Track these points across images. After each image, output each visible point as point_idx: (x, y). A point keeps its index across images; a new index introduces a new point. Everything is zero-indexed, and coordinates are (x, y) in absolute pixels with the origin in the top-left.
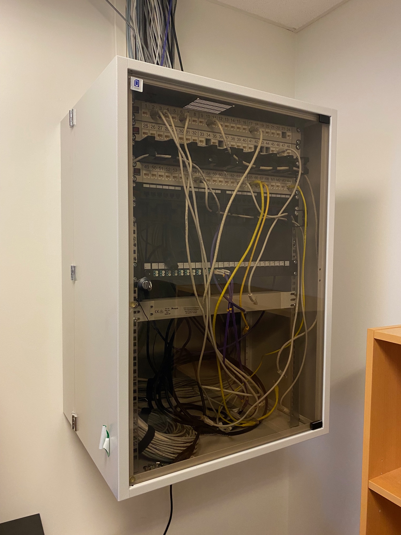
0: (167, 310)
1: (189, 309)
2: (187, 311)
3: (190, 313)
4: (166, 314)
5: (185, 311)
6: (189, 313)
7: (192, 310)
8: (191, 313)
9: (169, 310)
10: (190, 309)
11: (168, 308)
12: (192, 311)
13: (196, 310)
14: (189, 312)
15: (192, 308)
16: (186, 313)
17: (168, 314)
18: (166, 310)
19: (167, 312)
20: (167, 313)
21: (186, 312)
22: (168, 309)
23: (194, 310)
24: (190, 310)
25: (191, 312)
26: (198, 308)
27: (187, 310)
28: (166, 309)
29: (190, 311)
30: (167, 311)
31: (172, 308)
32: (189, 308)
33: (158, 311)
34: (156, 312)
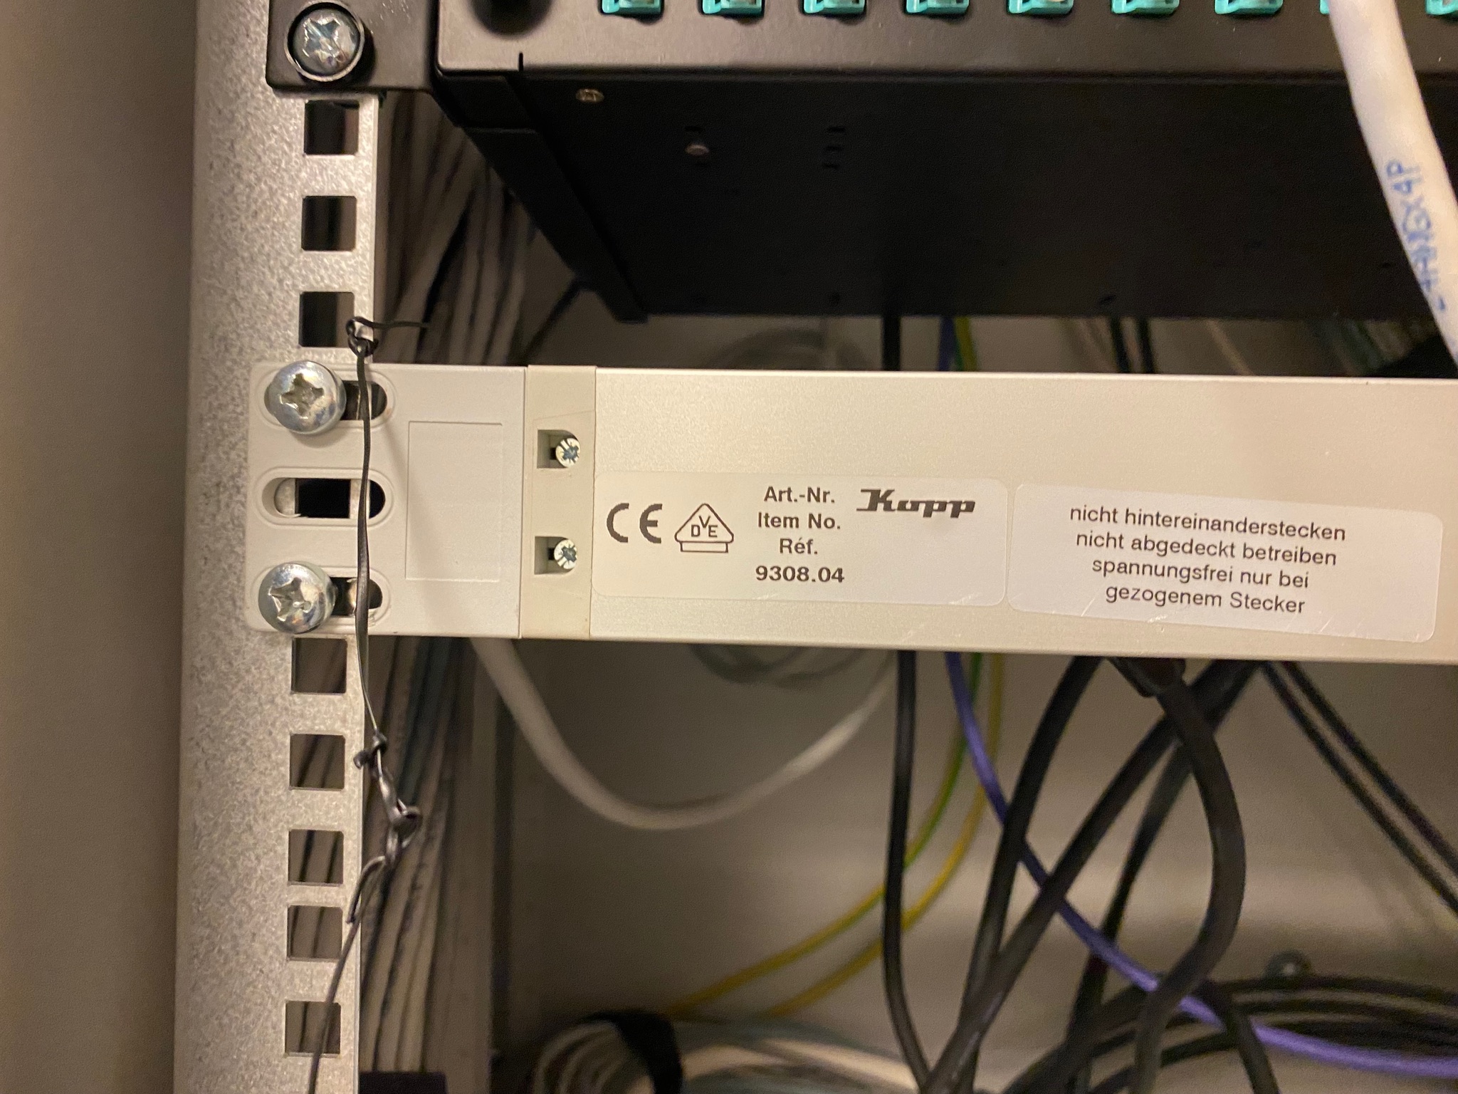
0: (793, 521)
1: (1157, 534)
2: (1124, 568)
3: (1174, 597)
4: (781, 574)
5: (1103, 568)
6: (1162, 599)
7: (1219, 563)
8: (1197, 599)
9: (831, 523)
10: (1179, 535)
11: (815, 495)
12: (1222, 576)
13: (1294, 569)
14: (1172, 584)
15: (1217, 525)
16: (1117, 594)
17: (802, 574)
18: (780, 509)
19: (784, 545)
20: (797, 561)
21: (1120, 580)
22: (816, 508)
23: (1259, 567)
24: (1179, 560)
25: (1195, 587)
26: (1327, 533)
27: (1137, 544)
28: (770, 494)
29: (1187, 575)
30: (794, 535)
31: (878, 499)
32: (1161, 520)
33: (645, 523)
34: (627, 523)
